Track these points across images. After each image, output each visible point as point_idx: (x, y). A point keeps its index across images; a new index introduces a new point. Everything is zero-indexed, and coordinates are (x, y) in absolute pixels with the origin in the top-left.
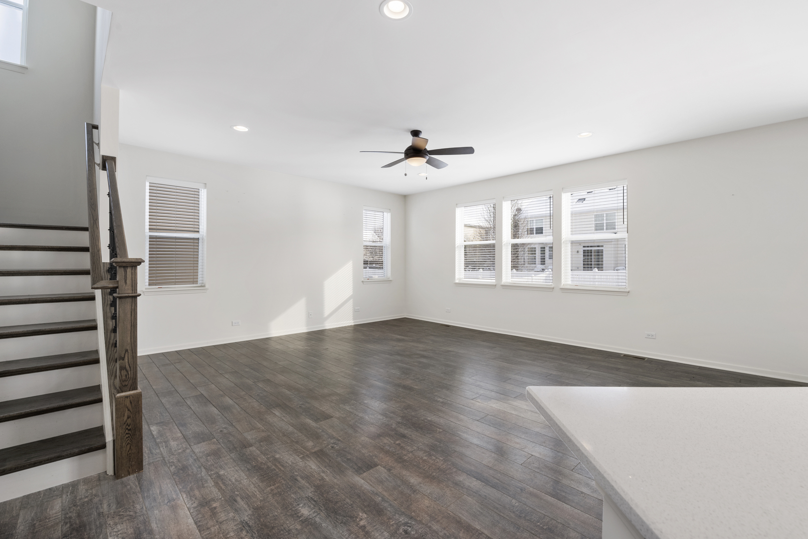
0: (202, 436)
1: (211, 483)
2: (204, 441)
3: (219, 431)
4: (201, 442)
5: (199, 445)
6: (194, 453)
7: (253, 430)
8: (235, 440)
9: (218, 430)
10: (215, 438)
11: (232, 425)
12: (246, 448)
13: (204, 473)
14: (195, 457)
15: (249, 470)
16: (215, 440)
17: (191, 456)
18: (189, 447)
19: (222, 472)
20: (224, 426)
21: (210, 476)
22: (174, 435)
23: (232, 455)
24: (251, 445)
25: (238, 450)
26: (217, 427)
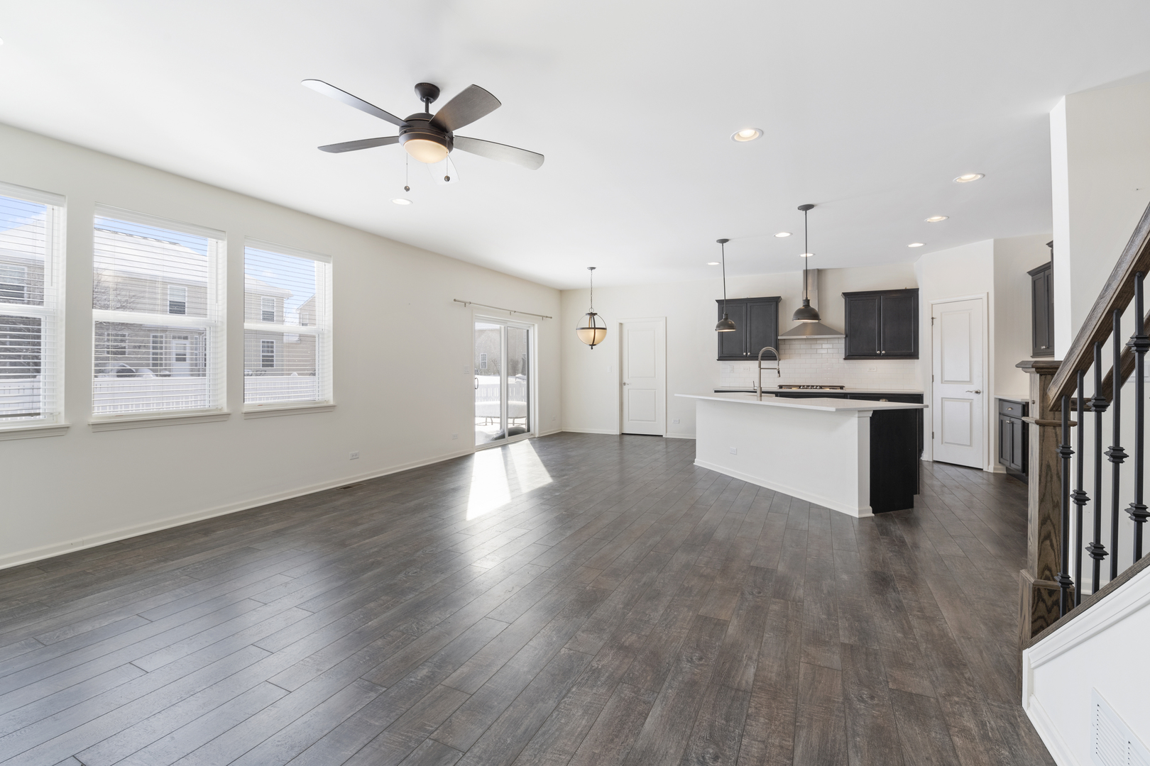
0: (912, 708)
1: (917, 632)
2: (911, 694)
3: (876, 702)
4: (916, 695)
5: (920, 691)
6: (932, 682)
7: (820, 666)
8: (859, 666)
9: (877, 705)
10: (890, 690)
11: (847, 699)
12: (852, 646)
13: (923, 646)
14: (931, 673)
15: (867, 622)
16: (891, 686)
17: (937, 678)
18: (940, 700)
19: (900, 635)
20: (863, 706)
21: (915, 639)
22: (969, 746)
23: (876, 647)
24: (843, 645)
25: (865, 649)
26: (875, 713)
